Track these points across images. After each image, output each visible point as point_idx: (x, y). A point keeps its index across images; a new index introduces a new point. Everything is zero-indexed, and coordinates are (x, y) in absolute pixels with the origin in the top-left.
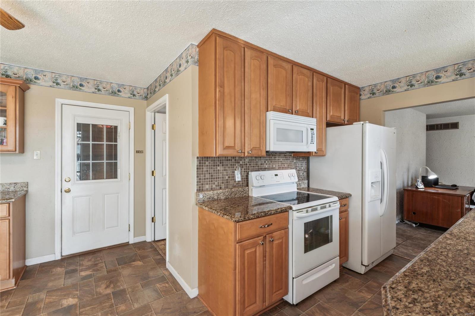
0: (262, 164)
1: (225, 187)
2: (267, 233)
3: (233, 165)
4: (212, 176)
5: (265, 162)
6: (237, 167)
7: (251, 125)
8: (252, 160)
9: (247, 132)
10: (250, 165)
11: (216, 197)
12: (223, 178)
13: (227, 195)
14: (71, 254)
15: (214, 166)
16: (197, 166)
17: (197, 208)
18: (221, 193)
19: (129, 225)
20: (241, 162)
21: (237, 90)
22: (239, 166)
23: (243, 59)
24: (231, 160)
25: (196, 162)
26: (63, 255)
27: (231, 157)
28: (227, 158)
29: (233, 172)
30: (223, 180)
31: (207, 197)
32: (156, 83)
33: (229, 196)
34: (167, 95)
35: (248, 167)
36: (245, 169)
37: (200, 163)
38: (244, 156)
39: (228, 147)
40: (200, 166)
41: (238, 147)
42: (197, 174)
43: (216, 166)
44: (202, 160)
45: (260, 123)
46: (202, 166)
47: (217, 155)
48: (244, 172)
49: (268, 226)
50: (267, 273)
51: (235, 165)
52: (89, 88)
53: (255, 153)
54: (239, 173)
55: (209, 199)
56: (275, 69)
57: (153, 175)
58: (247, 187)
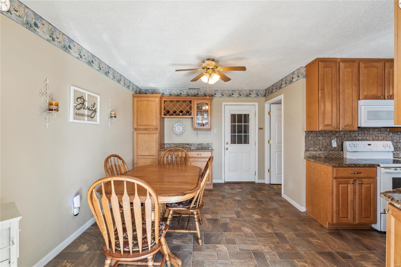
0: (355, 136)
1: (324, 150)
2: (357, 178)
3: (331, 136)
4: (315, 142)
5: (358, 135)
6: (333, 138)
7: (344, 111)
8: (346, 133)
9: (341, 115)
10: (344, 136)
11: (318, 156)
12: (323, 144)
13: (326, 155)
14: (228, 182)
15: (316, 136)
16: (305, 136)
17: (305, 160)
18: (321, 154)
19: (255, 172)
20: (337, 135)
21: (333, 90)
22: (335, 137)
23: (338, 69)
24: (329, 133)
25: (304, 134)
26: (225, 181)
27: (329, 131)
28: (325, 132)
29: (330, 141)
30: (323, 146)
31: (312, 155)
32: (273, 87)
33: (327, 156)
34: (283, 95)
35: (343, 138)
36: (340, 139)
37: (307, 135)
38: (339, 130)
39: (327, 125)
40: (307, 136)
41: (334, 125)
42: (305, 141)
43: (318, 136)
44: (309, 133)
45: (352, 108)
46: (308, 136)
47: (320, 130)
48: (340, 141)
49: (358, 173)
50: (357, 203)
51: (332, 136)
52: (236, 95)
53: (348, 128)
54: (335, 142)
55: (313, 156)
56: (366, 70)
57: (269, 143)
58: (342, 152)
